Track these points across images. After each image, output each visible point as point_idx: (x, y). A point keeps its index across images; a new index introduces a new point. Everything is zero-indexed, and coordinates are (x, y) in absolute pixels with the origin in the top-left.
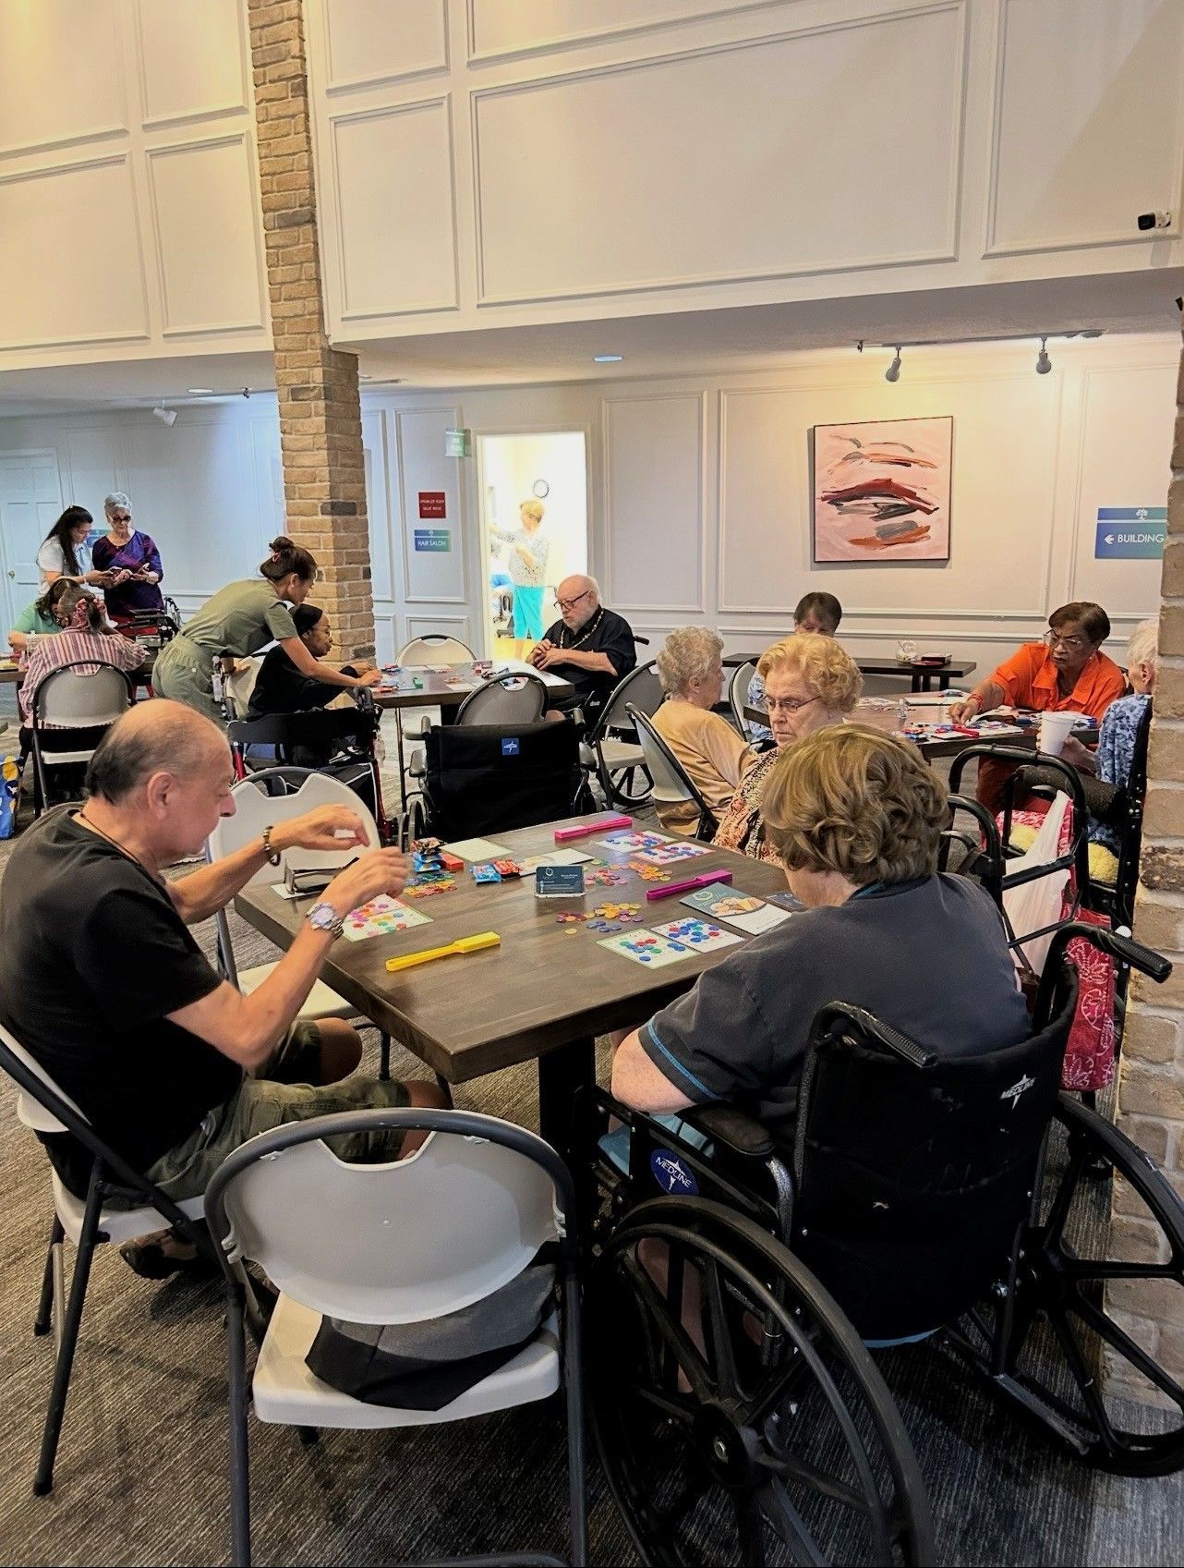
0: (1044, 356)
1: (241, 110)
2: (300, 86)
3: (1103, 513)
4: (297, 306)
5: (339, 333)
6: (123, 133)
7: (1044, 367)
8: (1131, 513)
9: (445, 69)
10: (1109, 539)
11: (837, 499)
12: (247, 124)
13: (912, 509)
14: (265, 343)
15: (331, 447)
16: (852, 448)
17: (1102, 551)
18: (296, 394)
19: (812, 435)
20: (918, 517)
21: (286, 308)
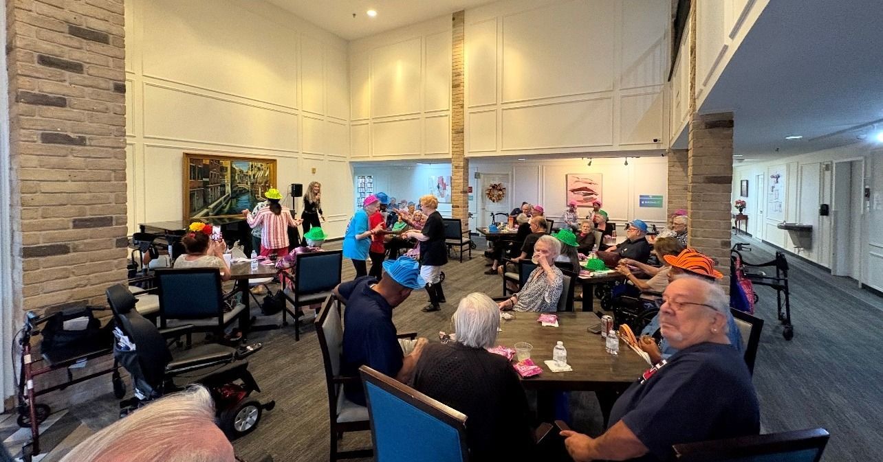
0: (626, 162)
1: (448, 110)
2: (462, 107)
3: (641, 196)
4: (458, 149)
5: (467, 155)
6: (419, 113)
7: (626, 164)
8: (648, 196)
9: (496, 104)
10: (643, 202)
11: (573, 191)
12: (450, 113)
13: (592, 194)
14: (450, 156)
15: (464, 179)
16: (577, 180)
17: (641, 205)
18: (456, 167)
19: (567, 176)
20: (593, 196)
21: (455, 150)
